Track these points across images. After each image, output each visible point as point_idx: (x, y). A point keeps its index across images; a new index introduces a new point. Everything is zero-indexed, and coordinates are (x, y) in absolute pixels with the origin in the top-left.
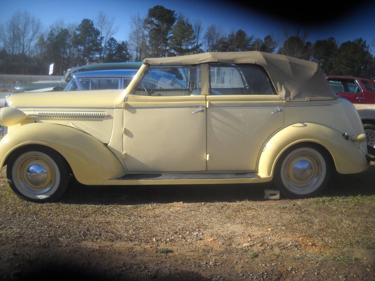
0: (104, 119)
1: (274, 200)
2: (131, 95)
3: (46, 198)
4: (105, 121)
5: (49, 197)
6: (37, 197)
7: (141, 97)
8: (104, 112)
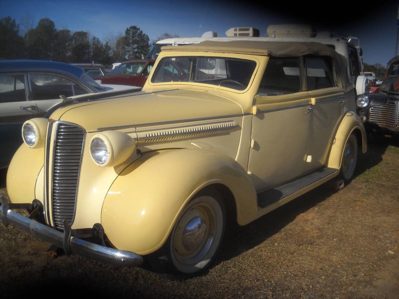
0: (232, 132)
1: (342, 189)
2: (258, 95)
3: (207, 264)
4: (233, 134)
5: (210, 261)
6: (197, 268)
7: (266, 98)
8: (232, 121)
